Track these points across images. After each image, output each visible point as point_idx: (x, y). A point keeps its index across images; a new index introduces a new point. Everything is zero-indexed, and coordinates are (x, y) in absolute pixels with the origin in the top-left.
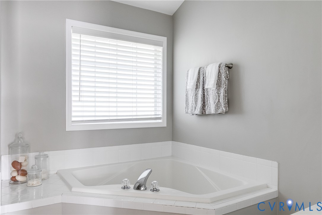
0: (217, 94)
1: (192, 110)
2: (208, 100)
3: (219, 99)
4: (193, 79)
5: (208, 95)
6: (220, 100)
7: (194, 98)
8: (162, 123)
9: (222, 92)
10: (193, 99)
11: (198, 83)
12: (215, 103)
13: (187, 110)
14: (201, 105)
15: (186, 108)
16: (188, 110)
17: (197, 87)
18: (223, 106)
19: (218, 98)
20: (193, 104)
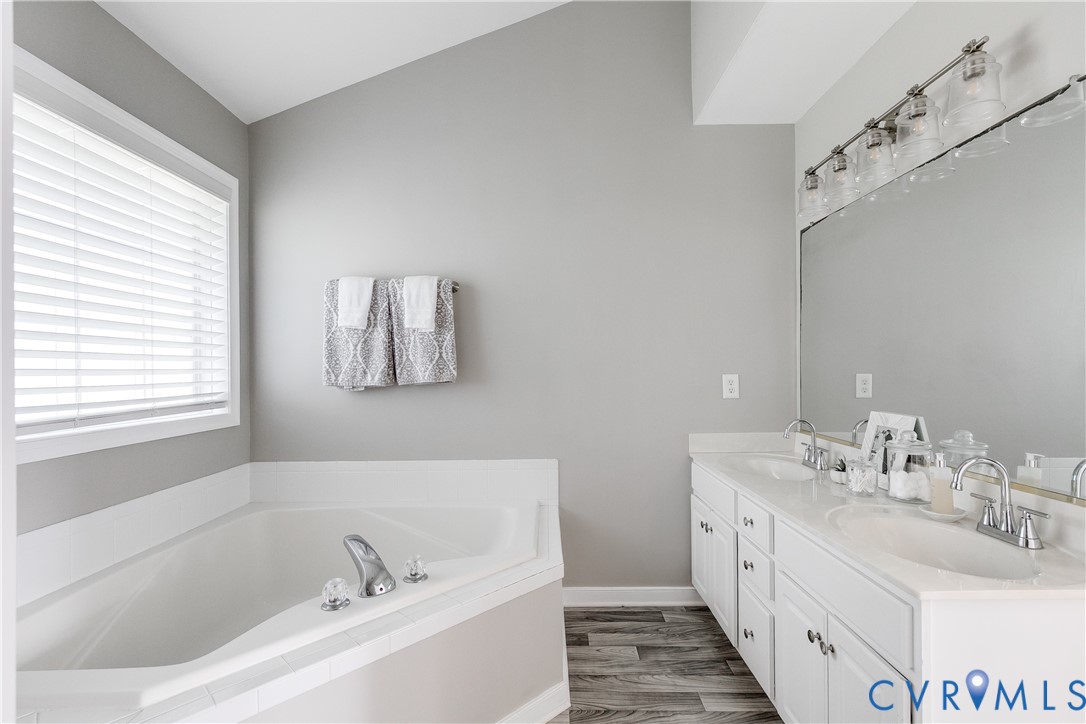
0: (435, 343)
1: (354, 377)
2: (404, 353)
3: (441, 353)
4: (359, 304)
5: (404, 344)
6: (444, 355)
7: (359, 348)
8: (229, 415)
9: (448, 338)
10: (359, 352)
11: (372, 315)
12: (432, 360)
13: (333, 378)
14: (385, 365)
15: (328, 373)
16: (337, 376)
17: (371, 323)
18: (452, 368)
19: (438, 350)
20: (357, 362)
